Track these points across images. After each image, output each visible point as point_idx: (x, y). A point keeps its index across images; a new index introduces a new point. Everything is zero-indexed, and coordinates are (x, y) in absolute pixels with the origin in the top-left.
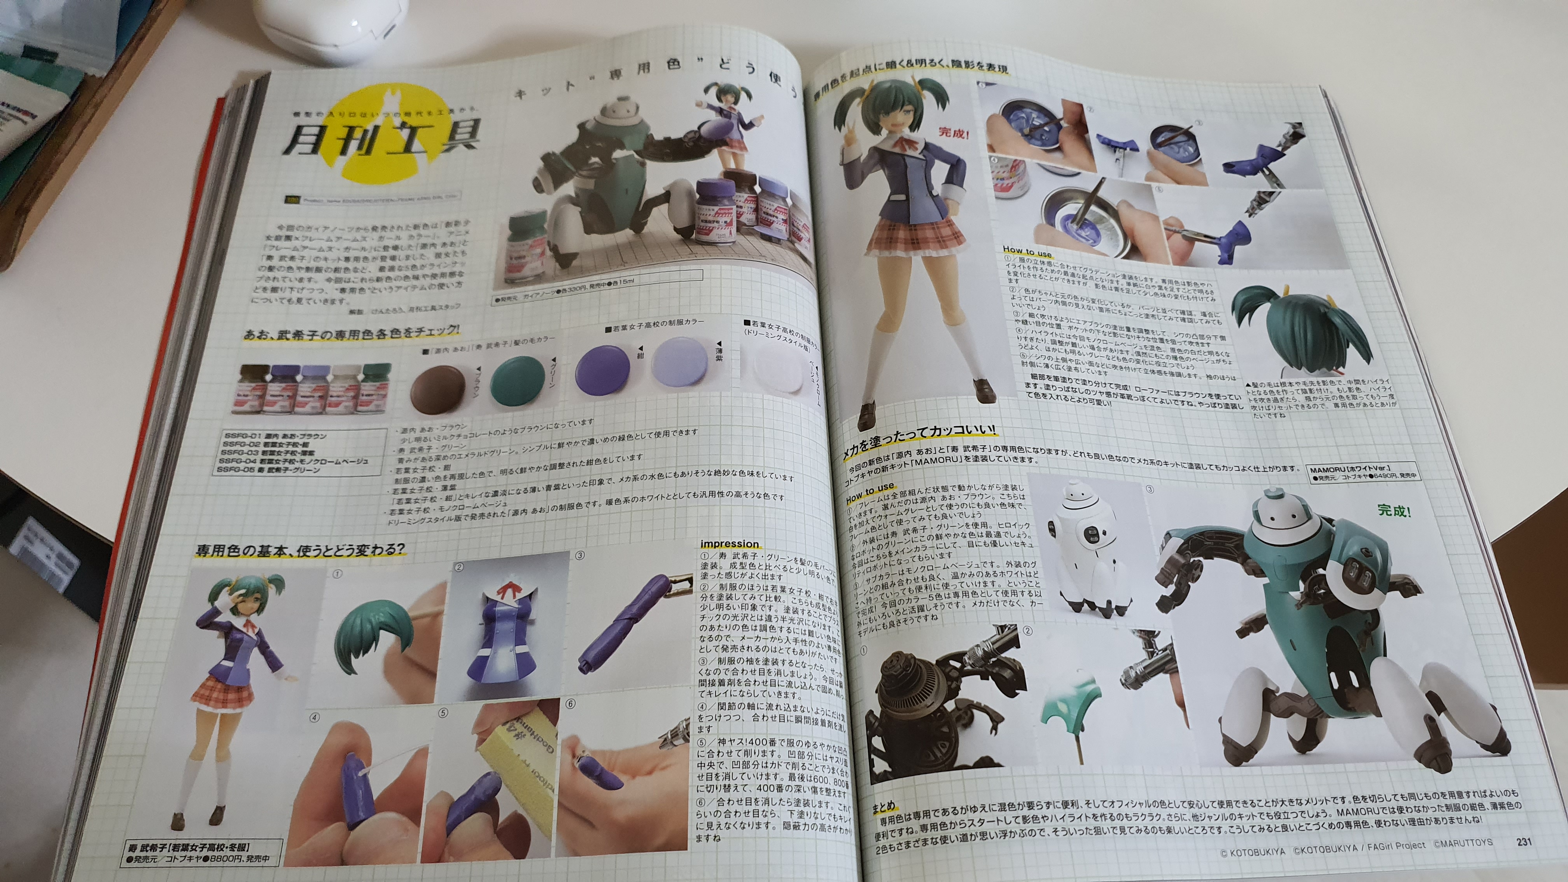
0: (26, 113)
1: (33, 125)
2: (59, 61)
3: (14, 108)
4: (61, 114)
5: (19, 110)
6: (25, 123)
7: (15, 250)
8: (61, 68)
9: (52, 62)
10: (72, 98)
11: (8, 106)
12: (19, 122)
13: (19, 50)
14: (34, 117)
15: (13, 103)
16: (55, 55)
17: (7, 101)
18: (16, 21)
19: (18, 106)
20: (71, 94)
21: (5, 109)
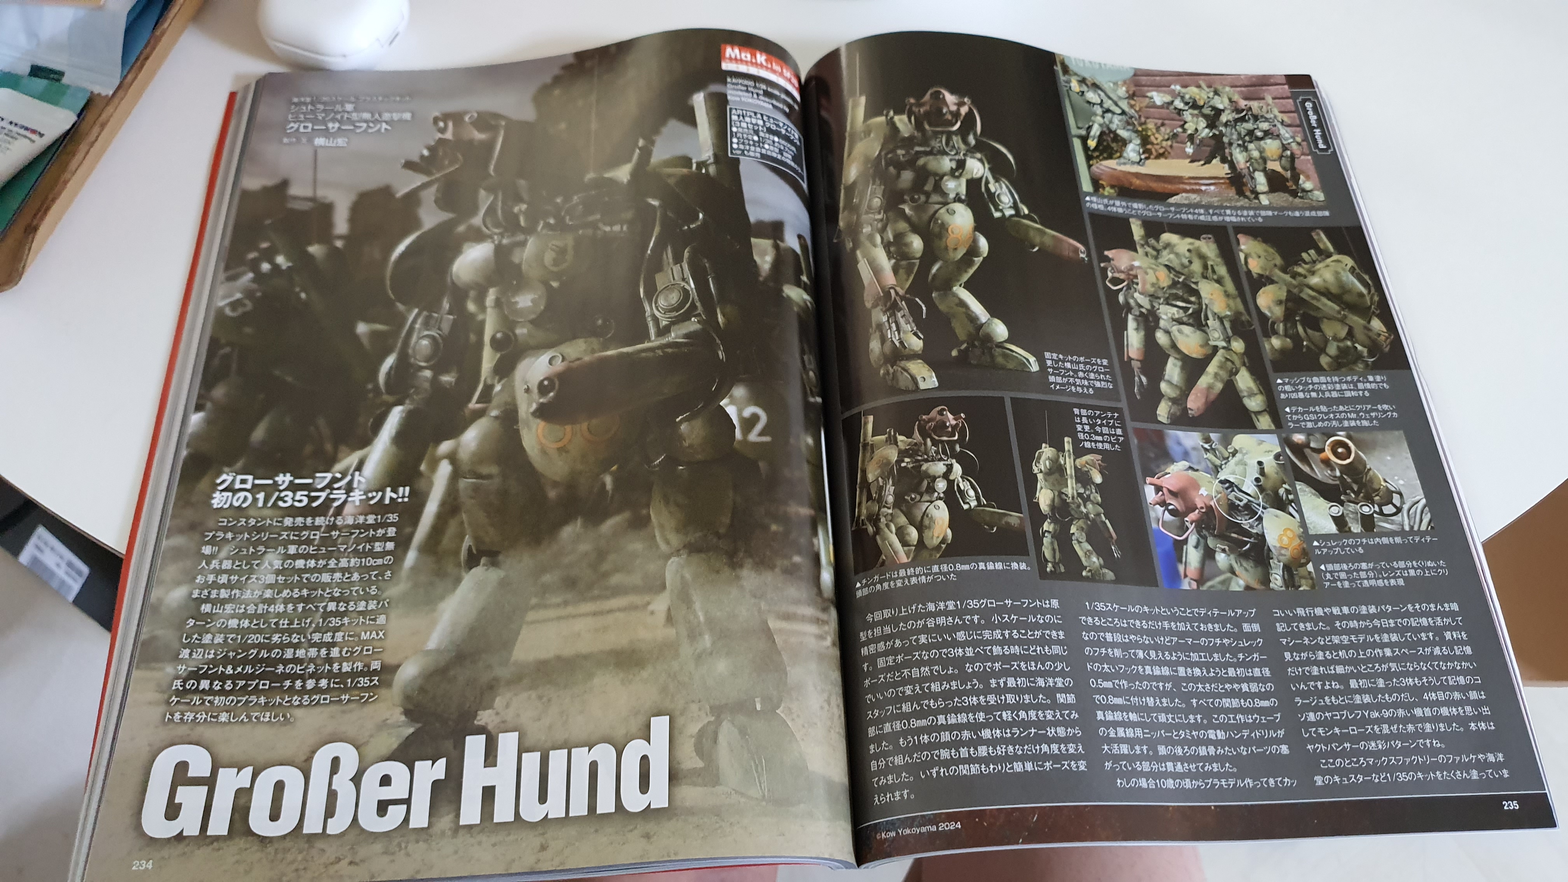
0: (34, 132)
1: (41, 144)
2: (65, 80)
3: (22, 127)
4: (68, 132)
5: (27, 129)
6: (33, 141)
7: (24, 267)
8: (68, 87)
9: (58, 80)
10: (79, 116)
11: (16, 125)
12: (28, 141)
13: (28, 70)
14: (41, 135)
15: (20, 123)
16: (61, 74)
17: (15, 121)
18: (22, 40)
19: (26, 125)
20: (78, 111)
21: (12, 127)
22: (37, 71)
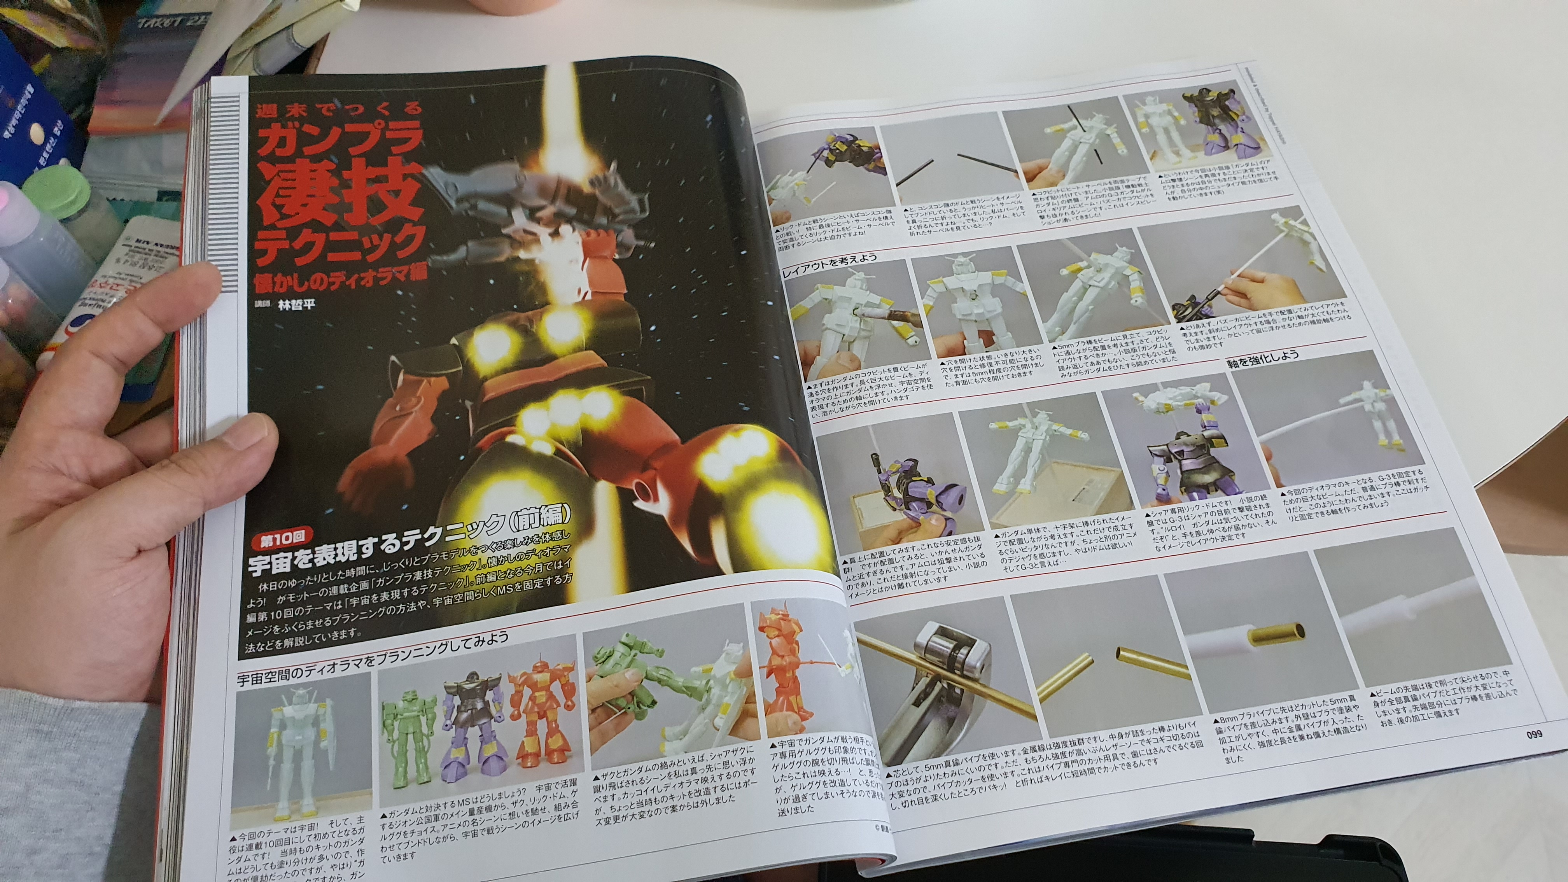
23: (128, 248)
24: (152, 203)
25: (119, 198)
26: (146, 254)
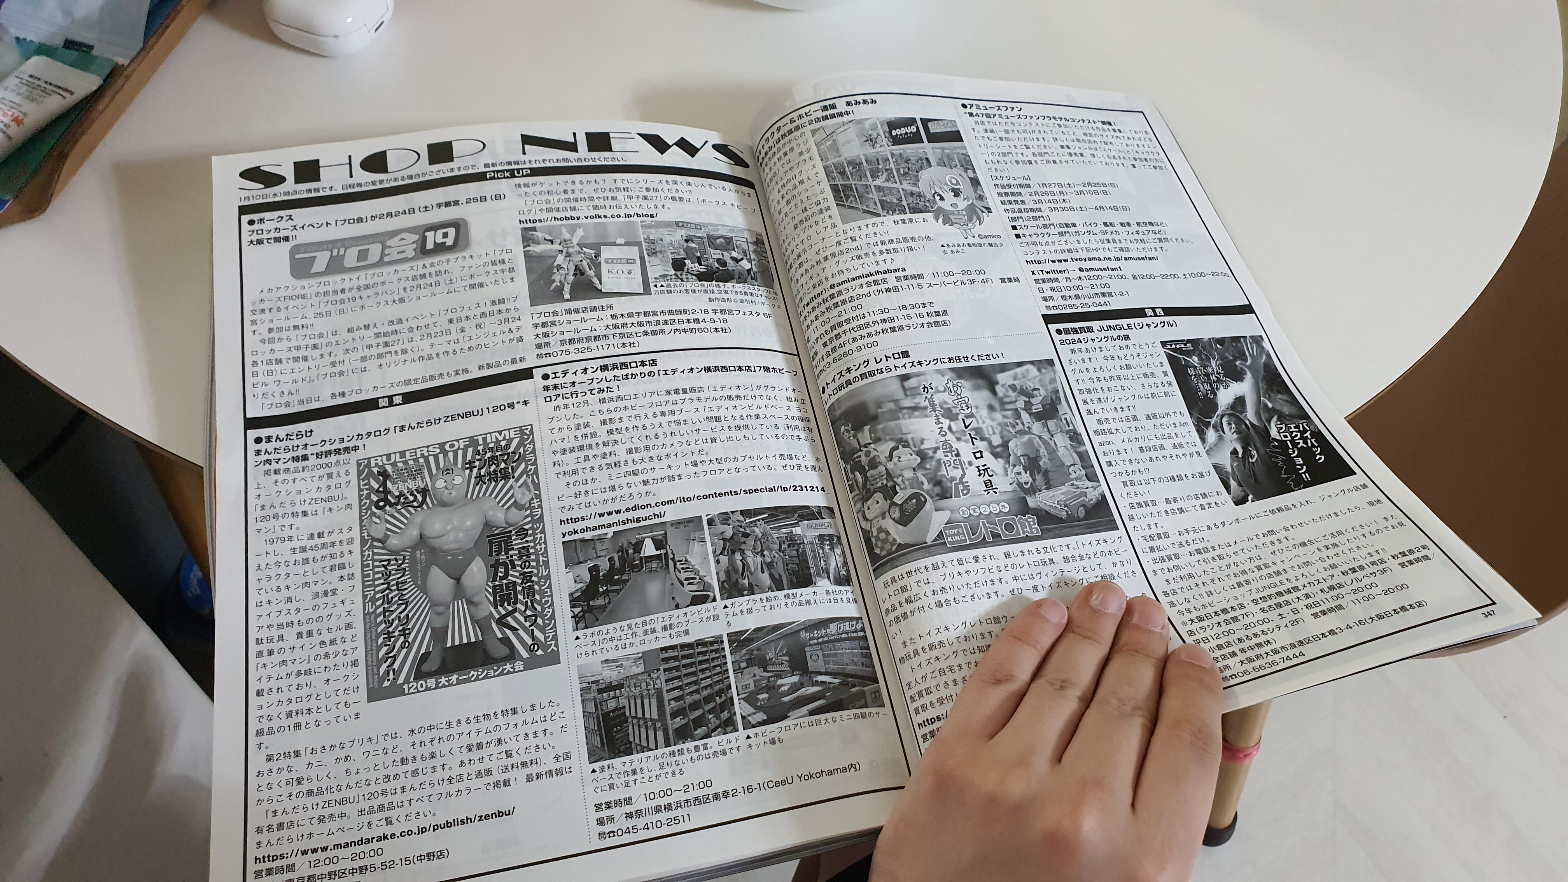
0: (66, 90)
1: (71, 100)
2: (94, 52)
3: (56, 86)
4: (95, 92)
6: (64, 98)
7: (52, 195)
8: (95, 58)
9: (88, 52)
10: (105, 81)
11: (50, 84)
12: (60, 97)
13: (62, 42)
14: (72, 93)
15: (54, 83)
16: (91, 47)
17: (49, 81)
18: (59, 18)
19: (59, 84)
20: (104, 77)
21: (47, 86)
22: (69, 44)
23: (19, 80)
24: (56, 49)
25: (28, 39)
26: (33, 88)
